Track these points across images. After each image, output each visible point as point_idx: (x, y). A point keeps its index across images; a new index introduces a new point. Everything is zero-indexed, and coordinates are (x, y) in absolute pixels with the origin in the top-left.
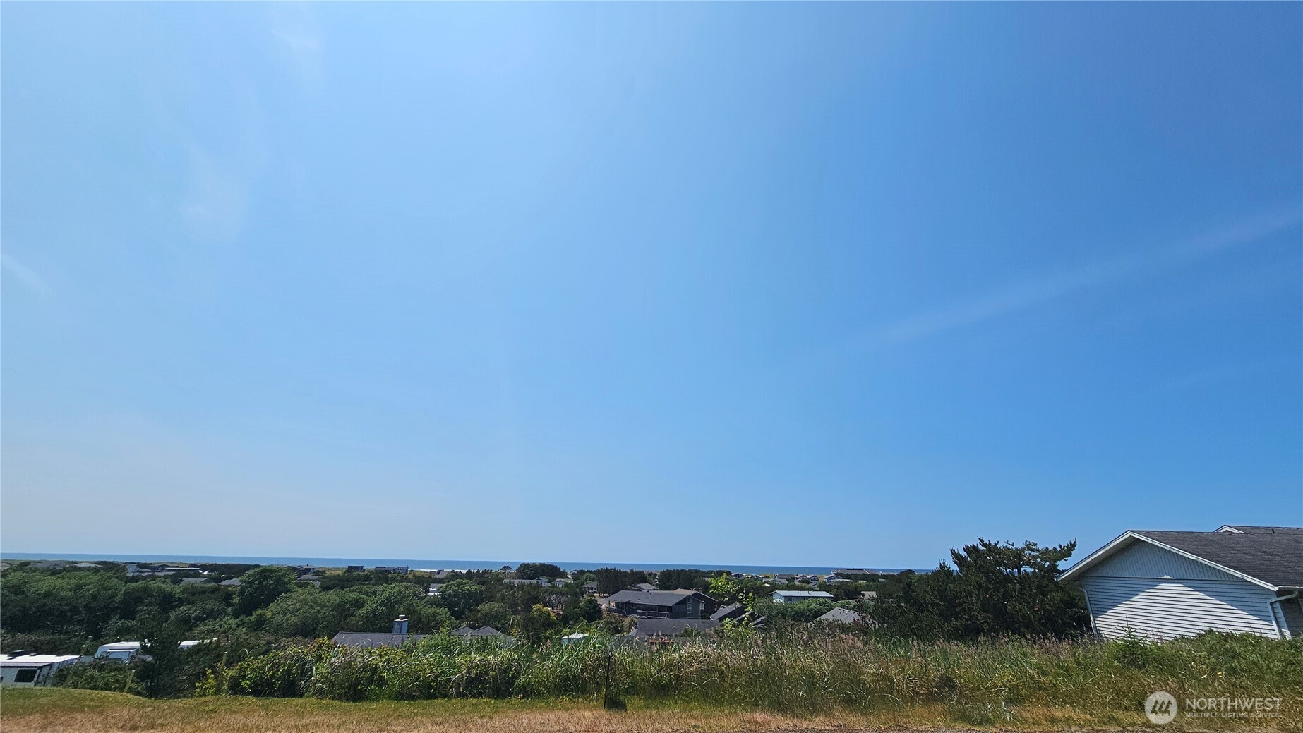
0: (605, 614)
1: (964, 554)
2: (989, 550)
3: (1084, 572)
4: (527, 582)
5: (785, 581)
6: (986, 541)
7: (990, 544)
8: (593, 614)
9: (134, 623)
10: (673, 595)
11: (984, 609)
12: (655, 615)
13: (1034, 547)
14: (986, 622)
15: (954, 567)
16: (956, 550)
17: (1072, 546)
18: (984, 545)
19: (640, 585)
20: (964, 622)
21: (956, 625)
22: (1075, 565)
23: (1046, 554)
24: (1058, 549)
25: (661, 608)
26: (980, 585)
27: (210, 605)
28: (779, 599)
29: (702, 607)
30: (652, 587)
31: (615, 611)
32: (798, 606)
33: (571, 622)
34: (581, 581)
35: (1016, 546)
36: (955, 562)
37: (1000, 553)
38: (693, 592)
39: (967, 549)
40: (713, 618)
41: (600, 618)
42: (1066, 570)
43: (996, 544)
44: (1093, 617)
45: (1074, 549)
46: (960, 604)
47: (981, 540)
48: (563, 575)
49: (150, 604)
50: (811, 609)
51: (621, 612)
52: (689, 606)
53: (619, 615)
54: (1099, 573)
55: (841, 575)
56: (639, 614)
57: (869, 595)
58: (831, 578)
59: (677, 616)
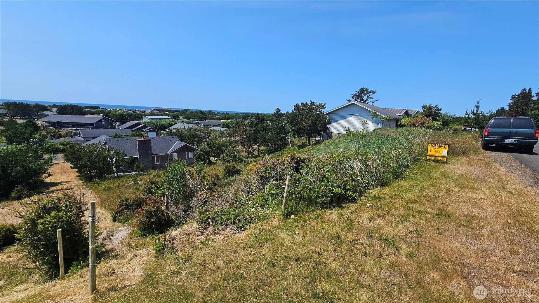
5: (131, 112)
10: (87, 117)
28: (146, 119)
36: (295, 109)
40: (121, 128)
51: (55, 127)
52: (103, 123)
53: (55, 128)
54: (335, 113)
55: (156, 110)
56: (70, 127)
57: (181, 118)
58: (152, 111)
59: (97, 128)
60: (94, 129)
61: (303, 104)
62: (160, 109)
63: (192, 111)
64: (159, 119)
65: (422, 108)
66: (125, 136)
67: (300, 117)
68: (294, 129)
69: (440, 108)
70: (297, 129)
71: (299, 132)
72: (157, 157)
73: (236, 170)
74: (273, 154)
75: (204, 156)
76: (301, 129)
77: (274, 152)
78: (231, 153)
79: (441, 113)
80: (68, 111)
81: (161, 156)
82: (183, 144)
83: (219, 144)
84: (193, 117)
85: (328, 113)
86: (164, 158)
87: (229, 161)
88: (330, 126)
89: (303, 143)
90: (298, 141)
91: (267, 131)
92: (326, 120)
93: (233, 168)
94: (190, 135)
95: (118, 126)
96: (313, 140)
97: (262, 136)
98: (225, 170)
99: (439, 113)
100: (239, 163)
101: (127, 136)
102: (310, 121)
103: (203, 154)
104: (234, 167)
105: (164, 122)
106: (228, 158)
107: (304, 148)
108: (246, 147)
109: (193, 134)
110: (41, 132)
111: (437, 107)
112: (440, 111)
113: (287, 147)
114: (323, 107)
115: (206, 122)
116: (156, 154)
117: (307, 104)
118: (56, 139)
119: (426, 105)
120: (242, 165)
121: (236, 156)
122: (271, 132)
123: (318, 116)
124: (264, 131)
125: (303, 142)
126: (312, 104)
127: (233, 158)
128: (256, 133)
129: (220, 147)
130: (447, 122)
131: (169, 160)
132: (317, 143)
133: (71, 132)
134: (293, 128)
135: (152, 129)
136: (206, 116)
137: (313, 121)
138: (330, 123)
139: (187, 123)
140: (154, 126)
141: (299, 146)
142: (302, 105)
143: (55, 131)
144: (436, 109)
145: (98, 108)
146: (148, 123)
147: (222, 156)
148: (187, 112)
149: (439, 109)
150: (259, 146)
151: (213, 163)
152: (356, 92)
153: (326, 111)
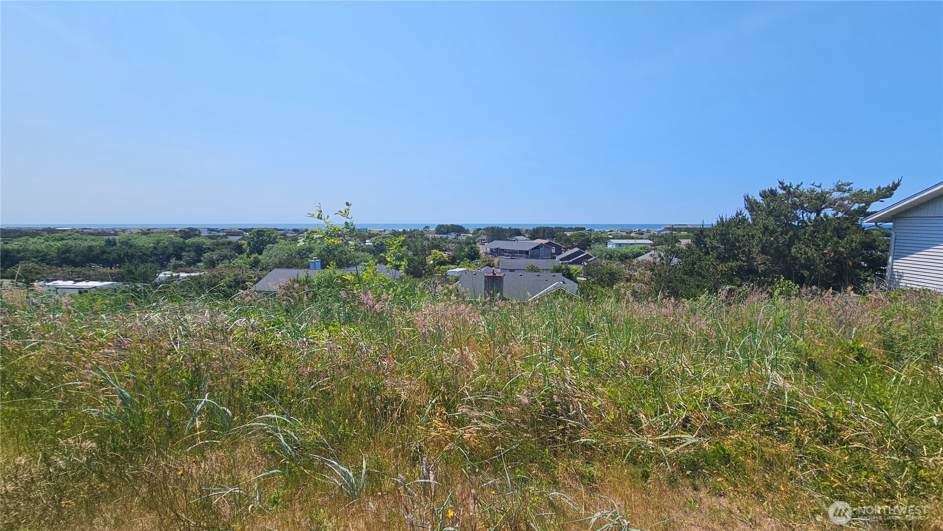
0: (483, 256)
1: (759, 199)
2: (789, 193)
3: (900, 213)
4: (439, 236)
5: (624, 234)
6: (787, 183)
7: (790, 187)
8: (474, 256)
9: (182, 262)
11: (764, 251)
12: (516, 256)
13: (847, 188)
14: (764, 263)
15: (747, 214)
16: (750, 197)
17: (895, 186)
18: (784, 188)
19: (516, 237)
20: (739, 263)
21: (731, 266)
22: (893, 206)
23: (859, 196)
24: (875, 191)
25: (521, 252)
26: (766, 228)
27: (225, 251)
28: (611, 245)
29: (553, 251)
30: (525, 238)
31: (490, 254)
32: (624, 250)
33: (458, 261)
34: (477, 235)
35: (823, 188)
36: (747, 208)
37: (801, 196)
38: (547, 241)
39: (763, 195)
40: (558, 258)
41: (479, 258)
42: (875, 212)
43: (798, 186)
44: (893, 259)
45: (896, 189)
46: (740, 248)
47: (781, 183)
48: (467, 232)
49: (189, 251)
50: (633, 252)
52: (541, 251)
54: (923, 213)
58: (661, 231)
59: (532, 257)
60: (528, 258)
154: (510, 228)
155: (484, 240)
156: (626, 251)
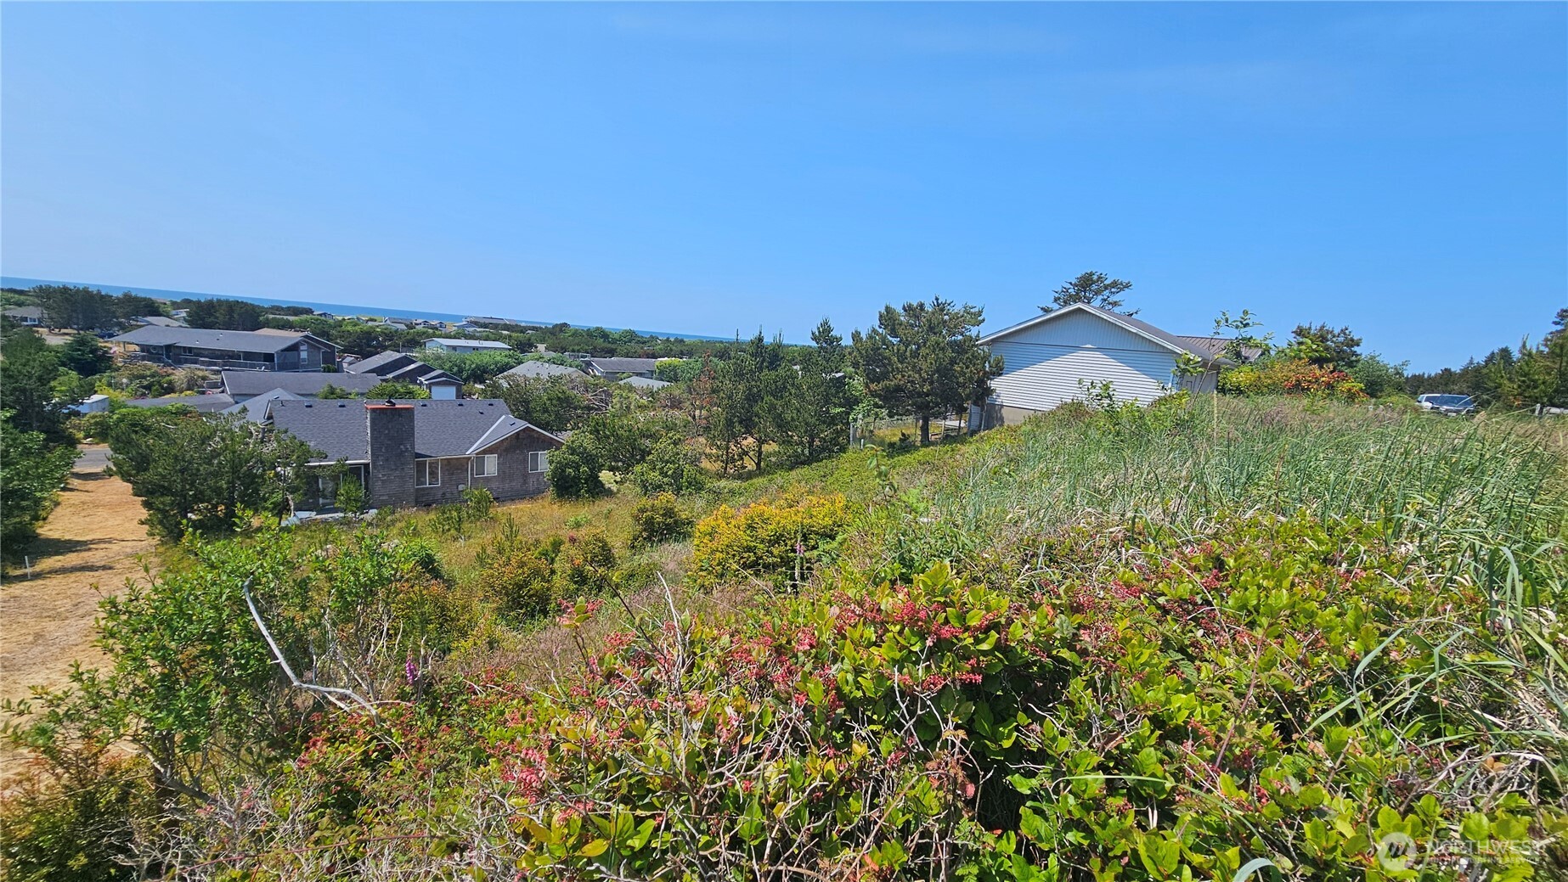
0: (119, 362)
5: (403, 327)
10: (257, 335)
12: (240, 365)
28: (437, 347)
31: (143, 358)
40: (354, 370)
44: (991, 379)
51: (159, 360)
52: (304, 355)
53: (156, 365)
54: (1016, 339)
55: (476, 324)
56: (203, 363)
57: (541, 347)
58: (463, 326)
59: (282, 368)
60: (273, 369)
61: (908, 309)
62: (487, 321)
63: (577, 330)
64: (474, 348)
65: (1294, 335)
66: (357, 394)
67: (898, 350)
68: (876, 391)
69: (1355, 338)
70: (887, 389)
71: (893, 400)
72: (433, 466)
73: (676, 522)
74: (804, 471)
75: (577, 468)
76: (898, 389)
77: (807, 462)
78: (667, 462)
79: (1358, 352)
80: (217, 318)
81: (446, 462)
82: (522, 424)
83: (630, 431)
84: (576, 348)
85: (992, 340)
86: (456, 467)
87: (660, 486)
88: (994, 384)
89: (905, 438)
90: (890, 430)
91: (787, 394)
92: (987, 365)
93: (663, 515)
94: (549, 399)
95: (350, 364)
96: (938, 427)
97: (772, 407)
98: (637, 519)
99: (1354, 354)
100: (690, 494)
101: (362, 394)
102: (931, 363)
103: (573, 462)
104: (669, 513)
105: (486, 359)
106: (654, 476)
107: (908, 452)
108: (719, 443)
109: (560, 395)
110: (113, 374)
111: (1345, 334)
112: (1355, 349)
113: (850, 447)
114: (976, 318)
115: (610, 362)
116: (428, 453)
117: (922, 306)
118: (154, 397)
119: (1308, 326)
120: (699, 503)
121: (683, 471)
122: (801, 397)
123: (960, 348)
124: (778, 392)
125: (903, 435)
126: (940, 307)
127: (672, 477)
128: (752, 398)
129: (635, 440)
130: (1376, 385)
131: (472, 474)
132: (950, 438)
133: (204, 378)
134: (873, 386)
135: (447, 376)
136: (613, 346)
137: (941, 364)
138: (998, 371)
139: (554, 363)
140: (455, 369)
141: (892, 445)
142: (905, 310)
143: (155, 372)
144: (1341, 339)
145: (309, 311)
146: (438, 358)
147: (638, 468)
148: (561, 331)
149: (1352, 340)
150: (761, 442)
151: (609, 493)
152: (1069, 286)
153: (984, 332)
154: (126, 295)
155: (25, 319)
156: (485, 361)
